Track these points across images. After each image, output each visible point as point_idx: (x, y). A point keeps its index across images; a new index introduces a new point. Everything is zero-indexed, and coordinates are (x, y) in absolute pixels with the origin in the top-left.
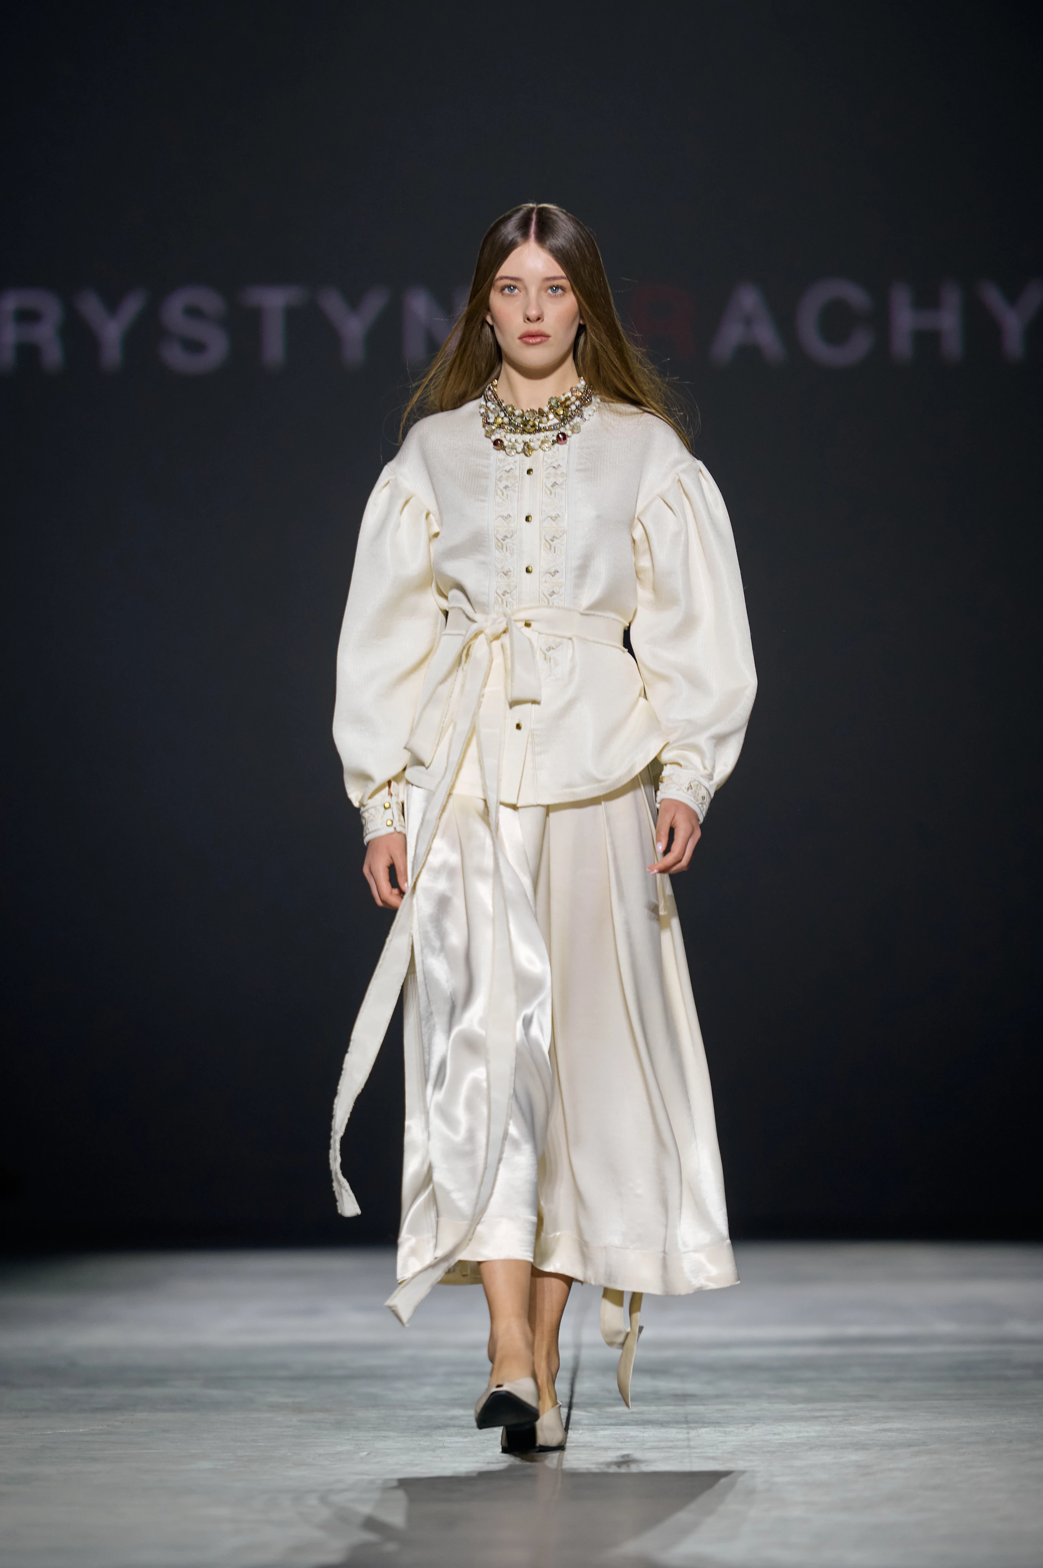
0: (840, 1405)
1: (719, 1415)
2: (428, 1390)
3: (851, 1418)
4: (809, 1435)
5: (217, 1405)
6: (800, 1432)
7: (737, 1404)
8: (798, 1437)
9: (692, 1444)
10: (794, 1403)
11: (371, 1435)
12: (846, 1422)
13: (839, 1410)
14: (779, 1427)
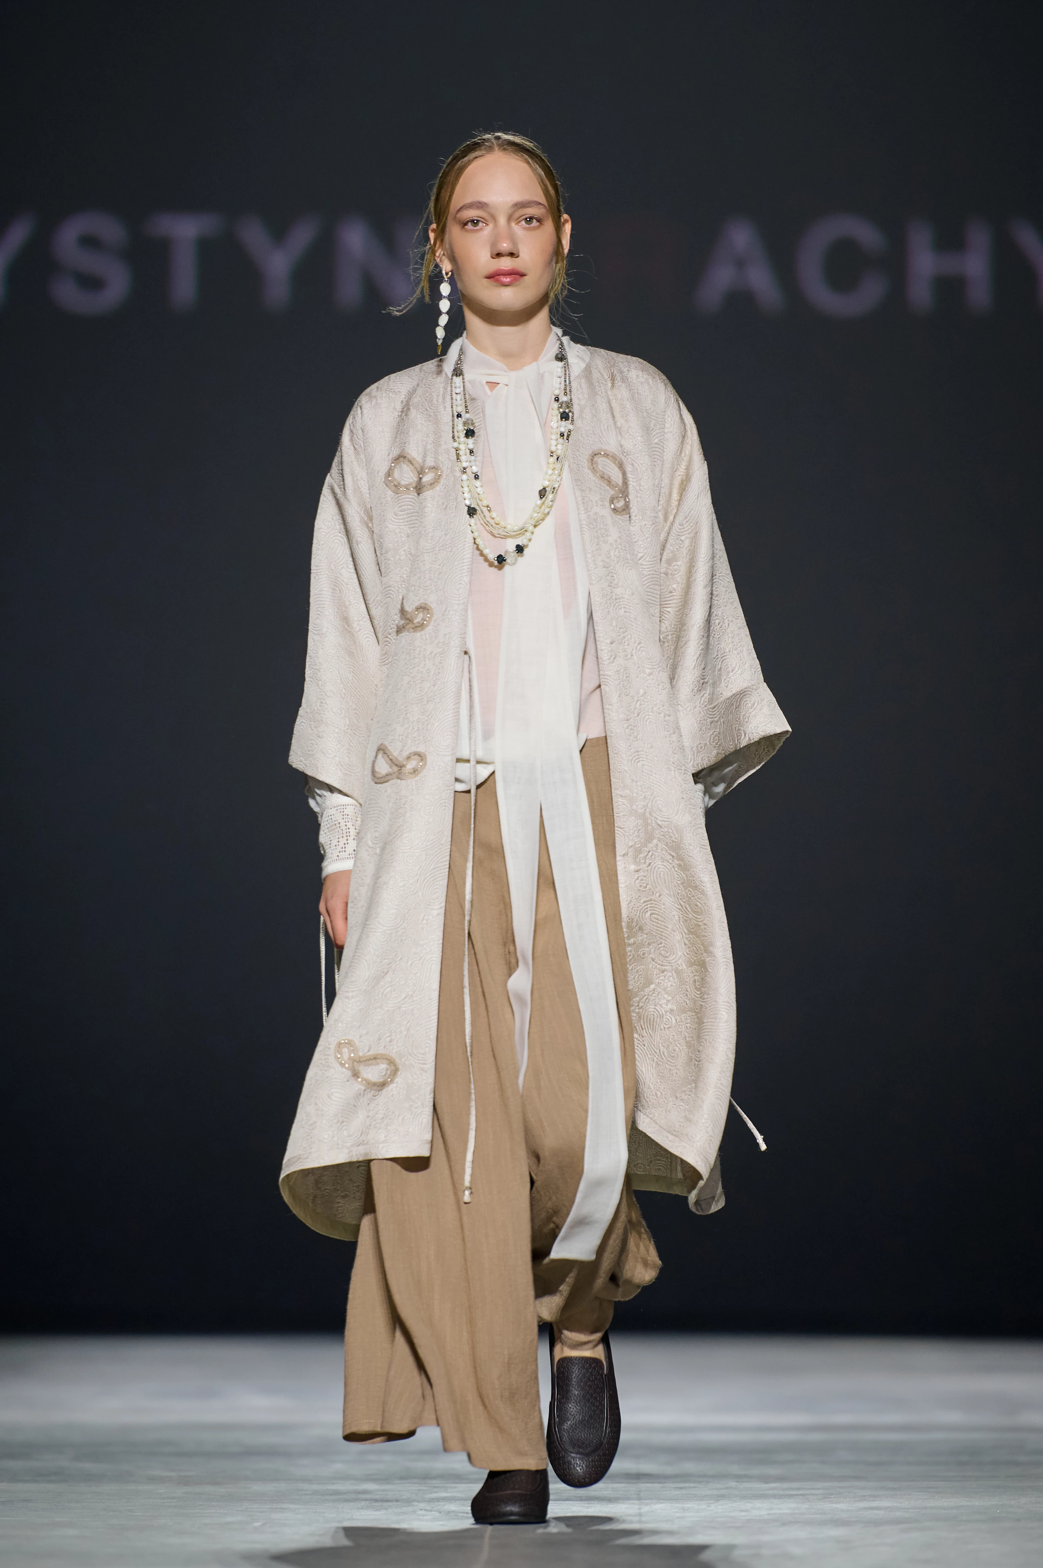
0: (820, 1485)
1: (678, 1493)
2: (338, 1466)
3: (832, 1496)
4: (782, 1512)
6: (771, 1509)
7: (700, 1482)
8: (769, 1514)
9: (644, 1519)
10: (767, 1483)
11: (268, 1507)
12: (826, 1500)
13: (819, 1489)
14: (747, 1504)
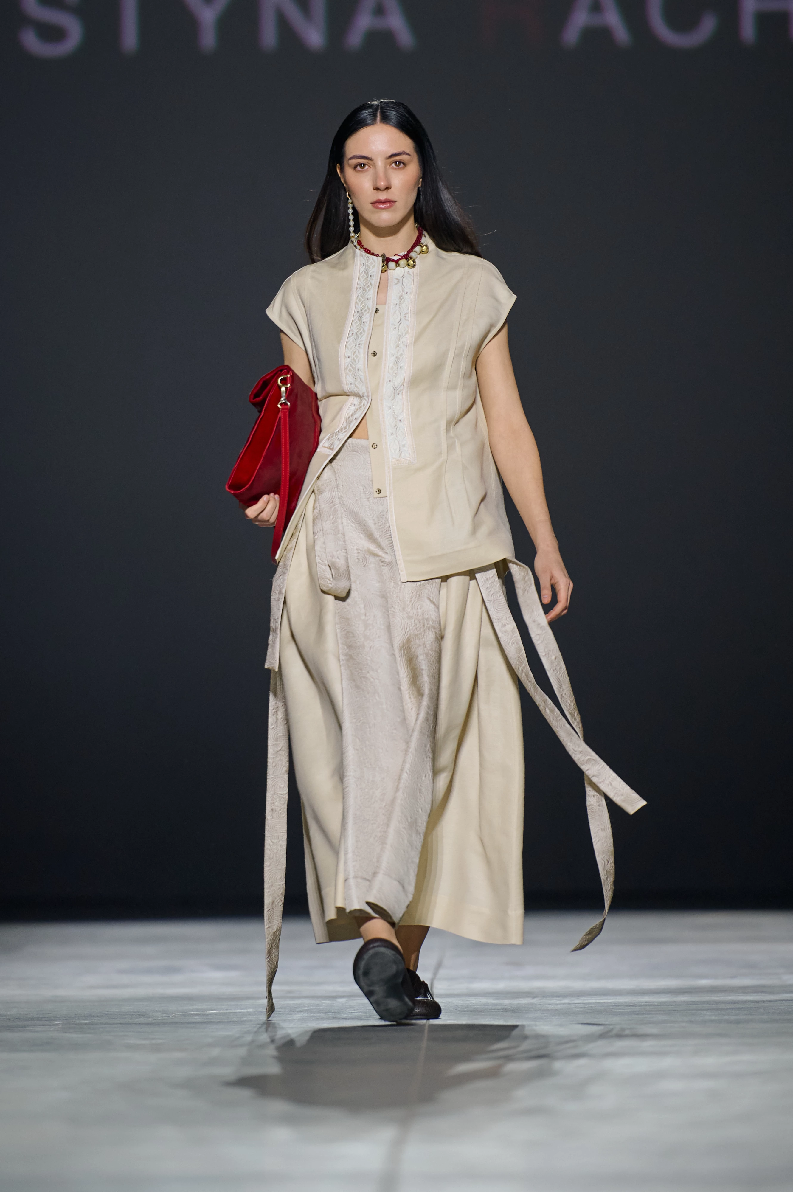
5: (76, 1047)
